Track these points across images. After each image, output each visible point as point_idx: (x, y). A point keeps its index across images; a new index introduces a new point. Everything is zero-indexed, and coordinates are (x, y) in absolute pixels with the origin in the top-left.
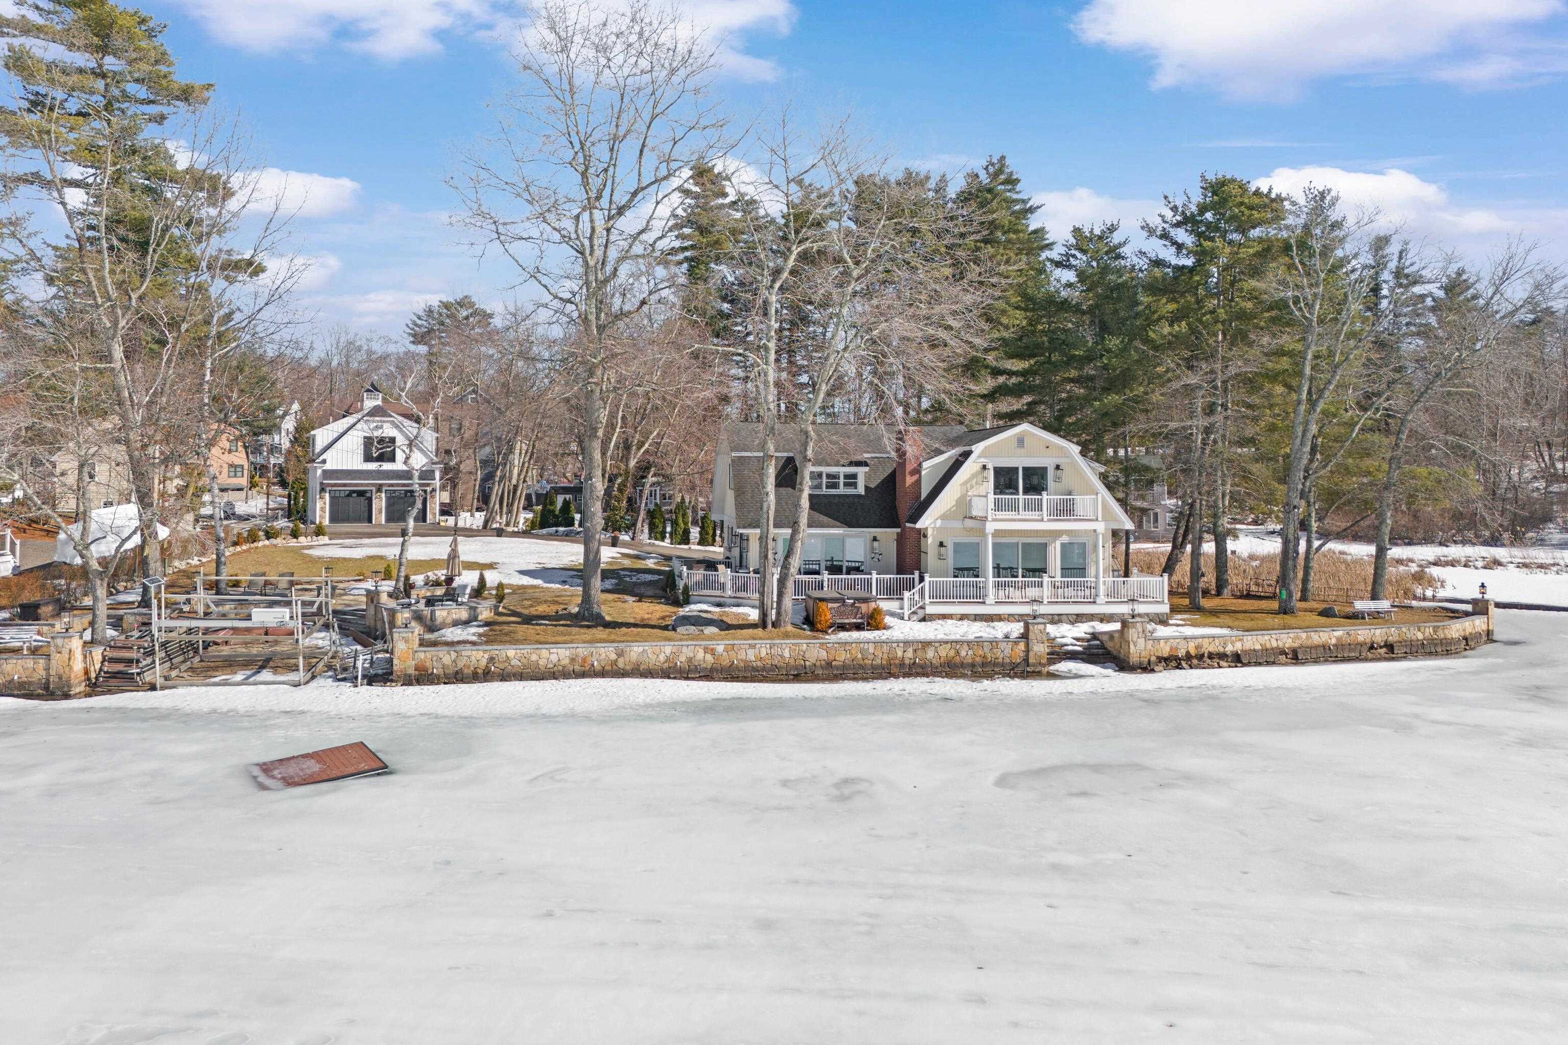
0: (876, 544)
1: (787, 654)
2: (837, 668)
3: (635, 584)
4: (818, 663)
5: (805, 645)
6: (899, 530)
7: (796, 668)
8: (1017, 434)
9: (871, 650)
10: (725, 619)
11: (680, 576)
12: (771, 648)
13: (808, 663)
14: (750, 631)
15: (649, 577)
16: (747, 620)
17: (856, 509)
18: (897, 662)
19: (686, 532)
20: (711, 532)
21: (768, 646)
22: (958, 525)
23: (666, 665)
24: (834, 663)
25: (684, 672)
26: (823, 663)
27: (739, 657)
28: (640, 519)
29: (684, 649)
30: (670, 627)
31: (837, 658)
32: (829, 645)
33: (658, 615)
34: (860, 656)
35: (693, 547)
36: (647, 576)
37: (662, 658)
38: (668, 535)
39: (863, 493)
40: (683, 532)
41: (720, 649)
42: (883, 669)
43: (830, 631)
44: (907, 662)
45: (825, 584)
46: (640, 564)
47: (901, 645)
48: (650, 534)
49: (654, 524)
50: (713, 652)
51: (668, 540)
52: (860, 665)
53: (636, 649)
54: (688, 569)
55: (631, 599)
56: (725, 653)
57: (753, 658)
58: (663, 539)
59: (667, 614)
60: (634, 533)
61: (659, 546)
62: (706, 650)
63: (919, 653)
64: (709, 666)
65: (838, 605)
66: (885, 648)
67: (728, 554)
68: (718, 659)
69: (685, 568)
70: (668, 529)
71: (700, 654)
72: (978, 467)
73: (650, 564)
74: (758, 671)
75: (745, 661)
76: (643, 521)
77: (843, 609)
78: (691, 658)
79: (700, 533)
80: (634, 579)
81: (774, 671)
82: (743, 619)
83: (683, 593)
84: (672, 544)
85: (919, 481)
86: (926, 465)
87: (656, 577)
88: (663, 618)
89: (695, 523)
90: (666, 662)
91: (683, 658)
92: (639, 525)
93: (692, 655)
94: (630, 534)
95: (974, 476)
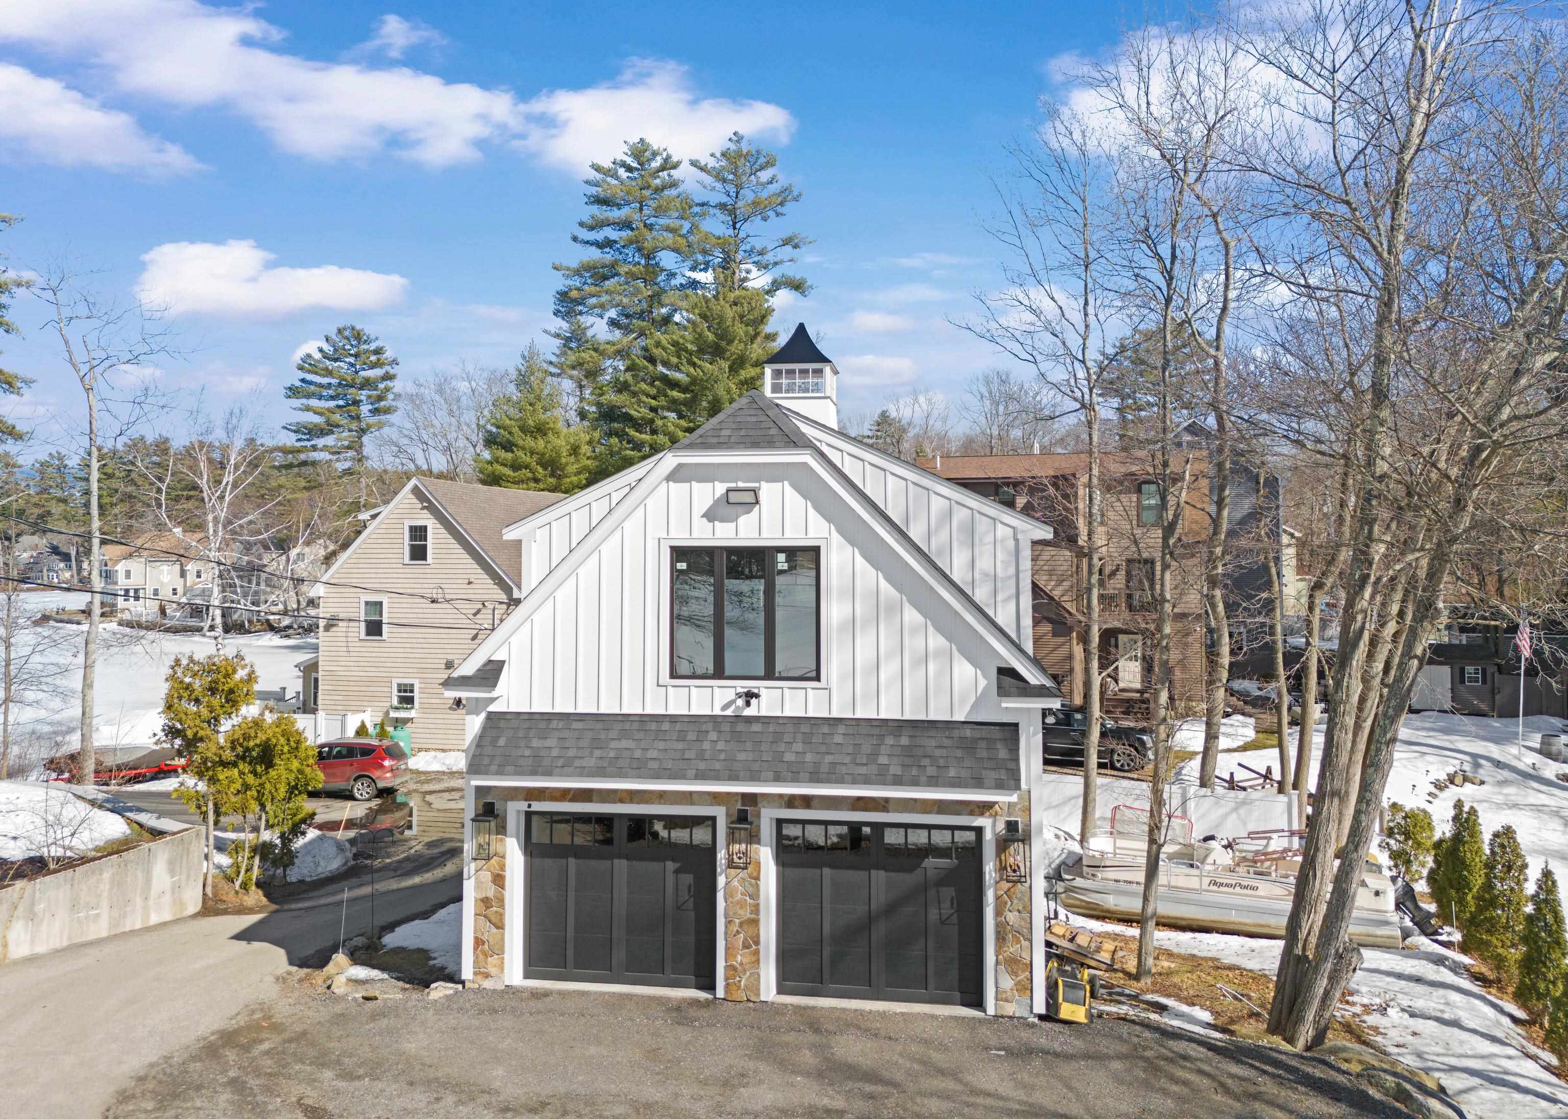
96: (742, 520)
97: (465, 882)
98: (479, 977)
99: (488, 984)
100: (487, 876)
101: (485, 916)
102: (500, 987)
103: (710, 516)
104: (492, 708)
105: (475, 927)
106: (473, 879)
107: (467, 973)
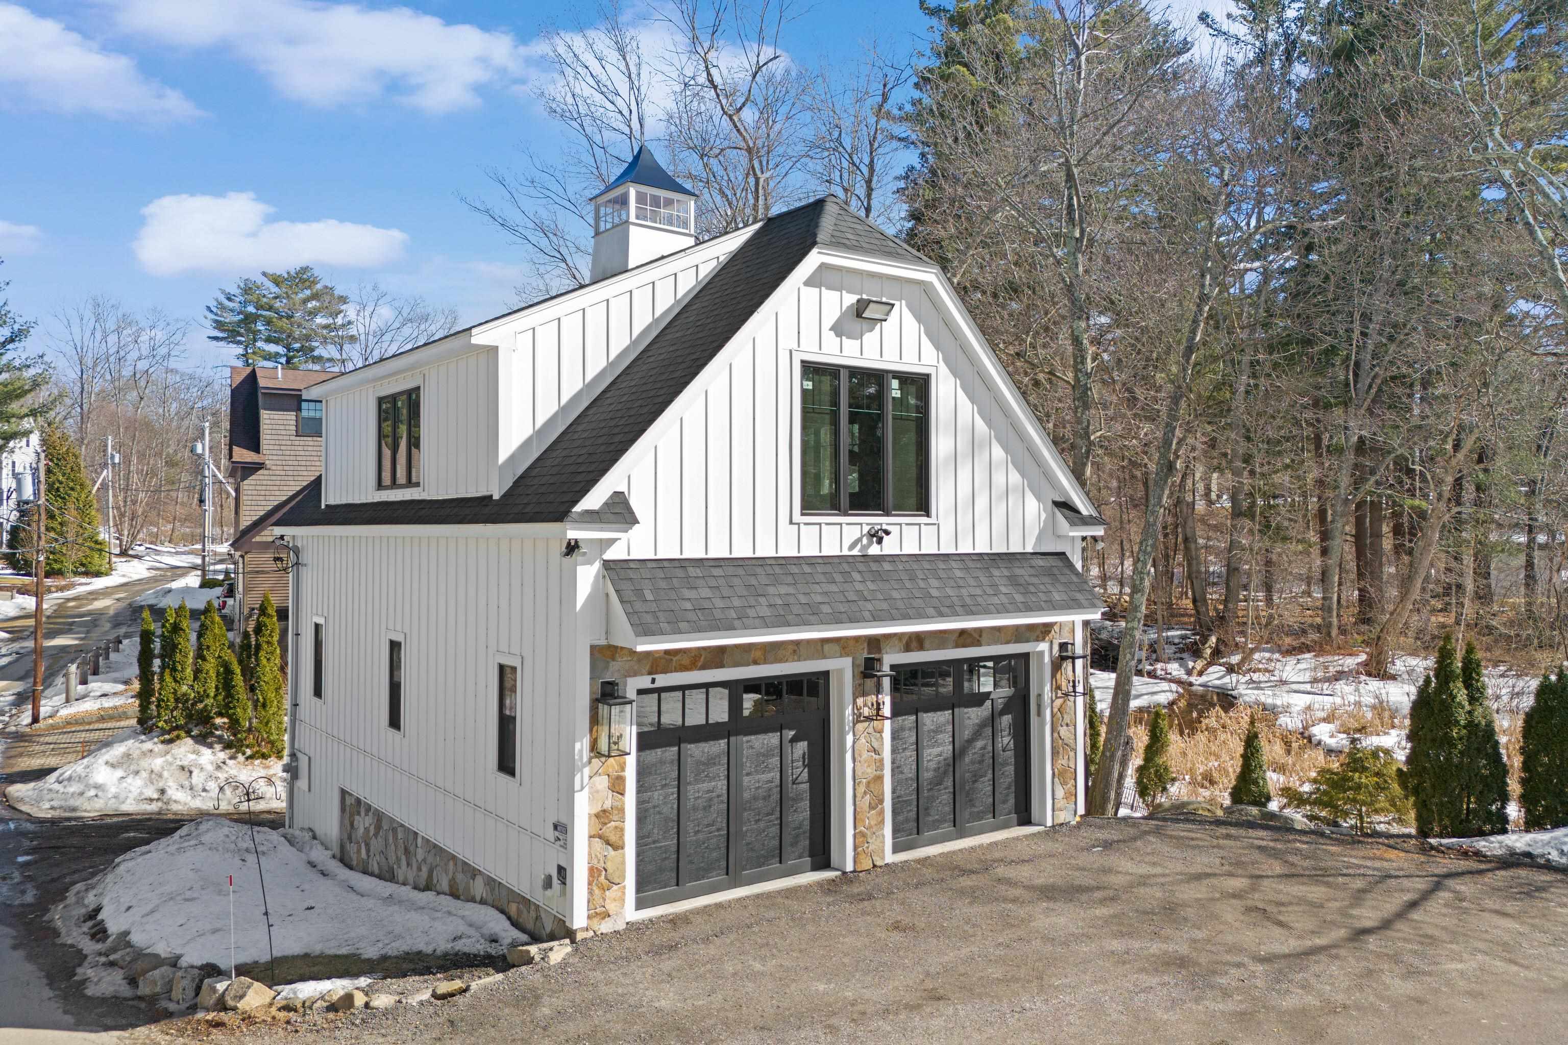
96: (867, 337)
97: (577, 796)
98: (595, 920)
99: (606, 927)
100: (602, 782)
101: (600, 837)
102: (621, 926)
103: (838, 329)
104: (610, 555)
105: (590, 854)
106: (586, 790)
107: (579, 920)
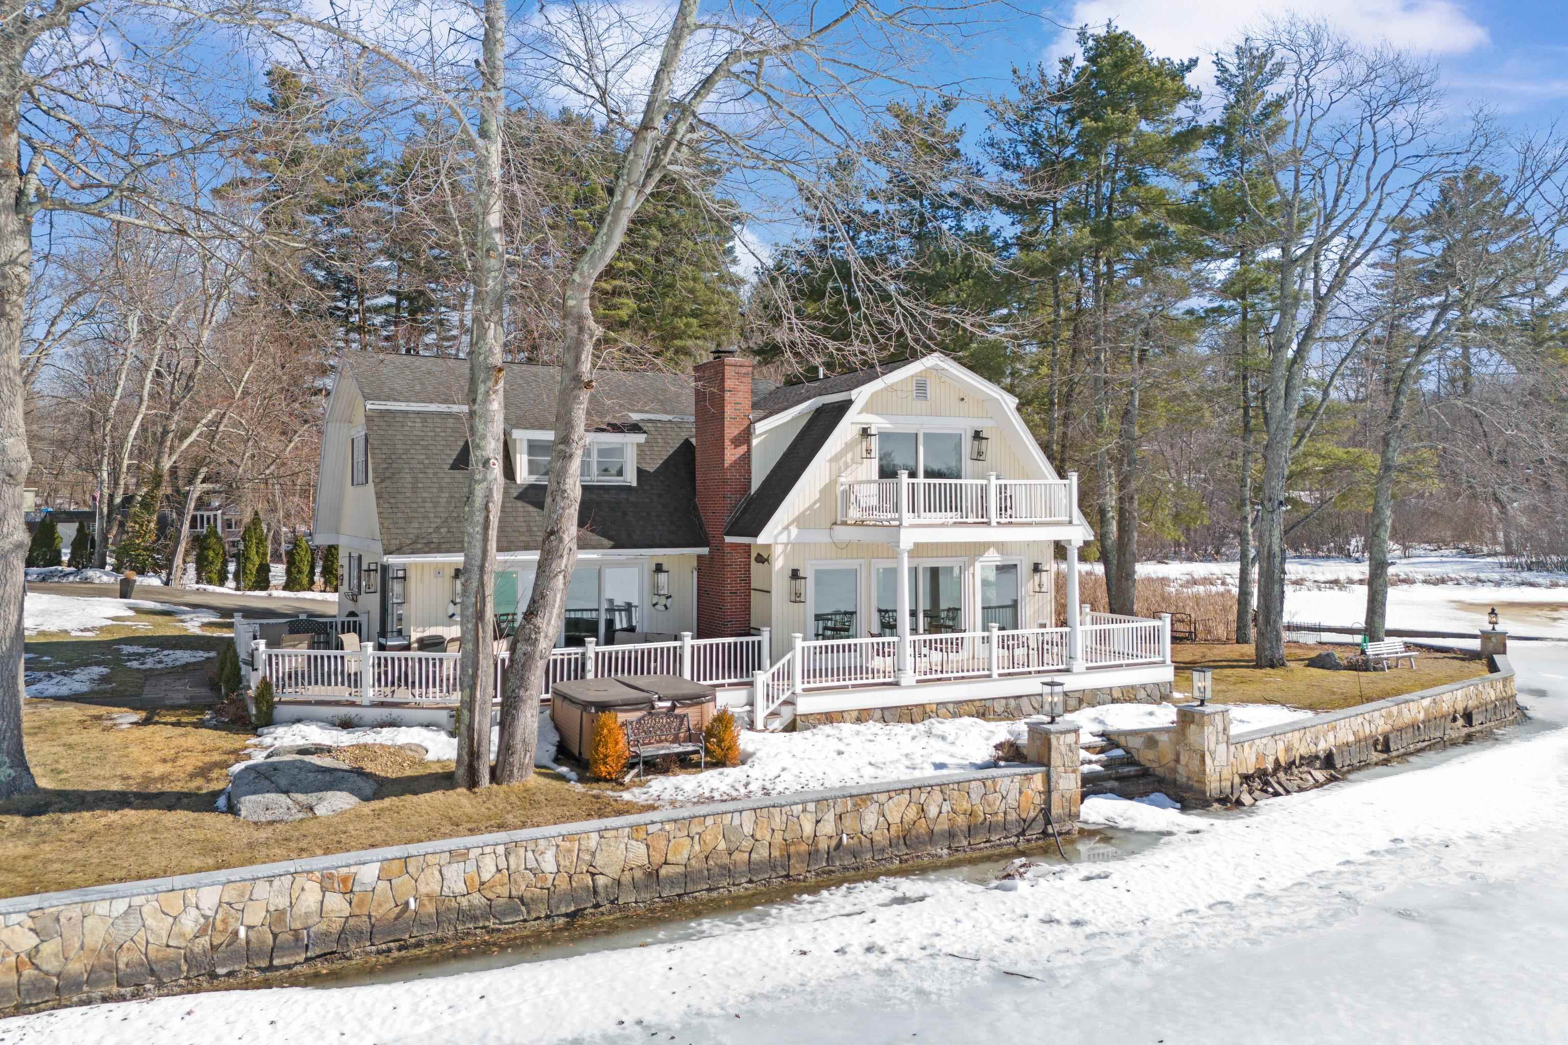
0: (662, 577)
1: (549, 865)
2: (672, 881)
3: (149, 674)
4: (626, 878)
5: (595, 836)
6: (705, 551)
7: (572, 895)
8: (916, 375)
9: (748, 829)
10: (369, 767)
11: (251, 664)
12: (507, 854)
13: (601, 881)
14: (437, 798)
15: (184, 656)
16: (422, 763)
17: (625, 514)
18: (803, 848)
19: (264, 570)
20: (306, 569)
21: (501, 850)
22: (821, 537)
23: (204, 941)
24: (663, 872)
25: (259, 954)
26: (638, 874)
27: (423, 889)
28: (181, 549)
29: (261, 890)
30: (222, 802)
31: (671, 858)
32: (652, 829)
33: (191, 763)
34: (722, 845)
35: (275, 593)
36: (179, 653)
37: (190, 923)
38: (230, 576)
39: (634, 484)
40: (258, 571)
41: (368, 874)
42: (774, 868)
43: (627, 779)
44: (823, 845)
45: (590, 665)
46: (169, 628)
47: (811, 807)
48: (199, 571)
49: (206, 559)
50: (347, 886)
51: (231, 584)
52: (723, 867)
53: (102, 908)
54: (269, 645)
55: (126, 717)
56: (383, 885)
57: (460, 888)
58: (222, 581)
59: (216, 757)
60: (169, 574)
61: (214, 593)
62: (326, 882)
63: (848, 821)
64: (336, 927)
65: (639, 714)
66: (778, 821)
67: (351, 607)
68: (361, 903)
69: (262, 644)
70: (232, 567)
71: (311, 897)
72: (856, 430)
73: (193, 625)
74: (474, 918)
75: (439, 898)
76: (187, 553)
77: (649, 722)
78: (281, 913)
79: (288, 572)
80: (150, 663)
81: (517, 912)
82: (413, 763)
83: (257, 700)
84: (237, 589)
85: (747, 457)
86: (761, 427)
87: (201, 655)
88: (203, 772)
89: (277, 558)
90: (202, 932)
91: (255, 915)
92: (178, 560)
93: (282, 902)
94: (164, 575)
95: (848, 447)
